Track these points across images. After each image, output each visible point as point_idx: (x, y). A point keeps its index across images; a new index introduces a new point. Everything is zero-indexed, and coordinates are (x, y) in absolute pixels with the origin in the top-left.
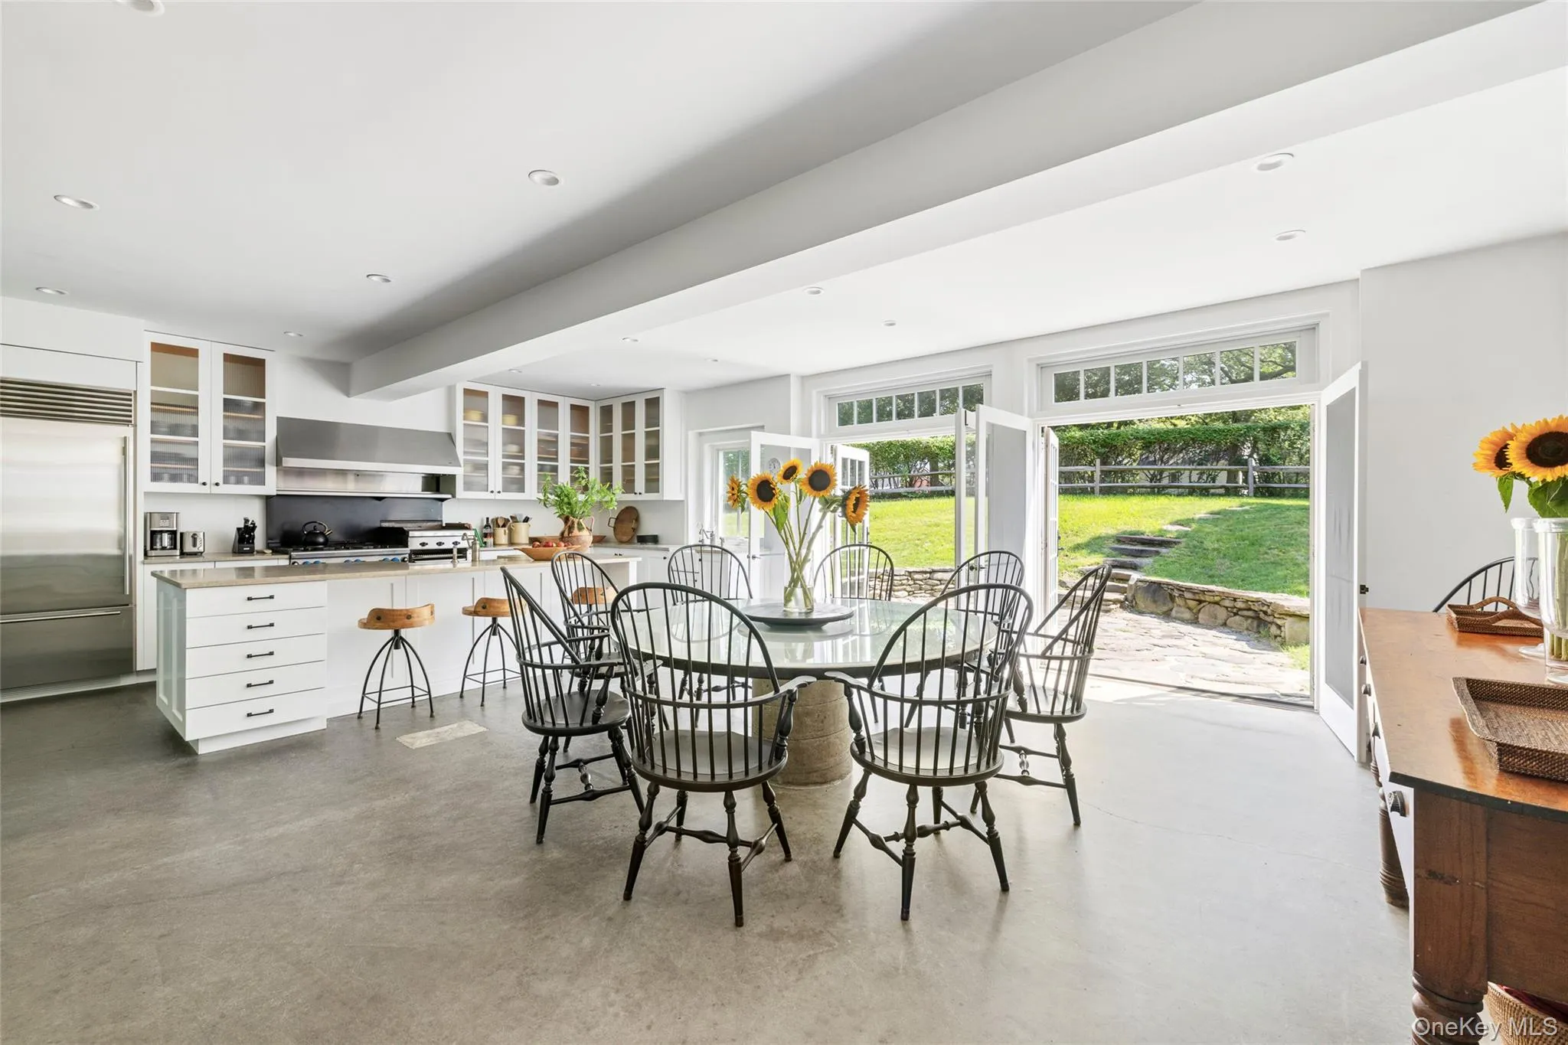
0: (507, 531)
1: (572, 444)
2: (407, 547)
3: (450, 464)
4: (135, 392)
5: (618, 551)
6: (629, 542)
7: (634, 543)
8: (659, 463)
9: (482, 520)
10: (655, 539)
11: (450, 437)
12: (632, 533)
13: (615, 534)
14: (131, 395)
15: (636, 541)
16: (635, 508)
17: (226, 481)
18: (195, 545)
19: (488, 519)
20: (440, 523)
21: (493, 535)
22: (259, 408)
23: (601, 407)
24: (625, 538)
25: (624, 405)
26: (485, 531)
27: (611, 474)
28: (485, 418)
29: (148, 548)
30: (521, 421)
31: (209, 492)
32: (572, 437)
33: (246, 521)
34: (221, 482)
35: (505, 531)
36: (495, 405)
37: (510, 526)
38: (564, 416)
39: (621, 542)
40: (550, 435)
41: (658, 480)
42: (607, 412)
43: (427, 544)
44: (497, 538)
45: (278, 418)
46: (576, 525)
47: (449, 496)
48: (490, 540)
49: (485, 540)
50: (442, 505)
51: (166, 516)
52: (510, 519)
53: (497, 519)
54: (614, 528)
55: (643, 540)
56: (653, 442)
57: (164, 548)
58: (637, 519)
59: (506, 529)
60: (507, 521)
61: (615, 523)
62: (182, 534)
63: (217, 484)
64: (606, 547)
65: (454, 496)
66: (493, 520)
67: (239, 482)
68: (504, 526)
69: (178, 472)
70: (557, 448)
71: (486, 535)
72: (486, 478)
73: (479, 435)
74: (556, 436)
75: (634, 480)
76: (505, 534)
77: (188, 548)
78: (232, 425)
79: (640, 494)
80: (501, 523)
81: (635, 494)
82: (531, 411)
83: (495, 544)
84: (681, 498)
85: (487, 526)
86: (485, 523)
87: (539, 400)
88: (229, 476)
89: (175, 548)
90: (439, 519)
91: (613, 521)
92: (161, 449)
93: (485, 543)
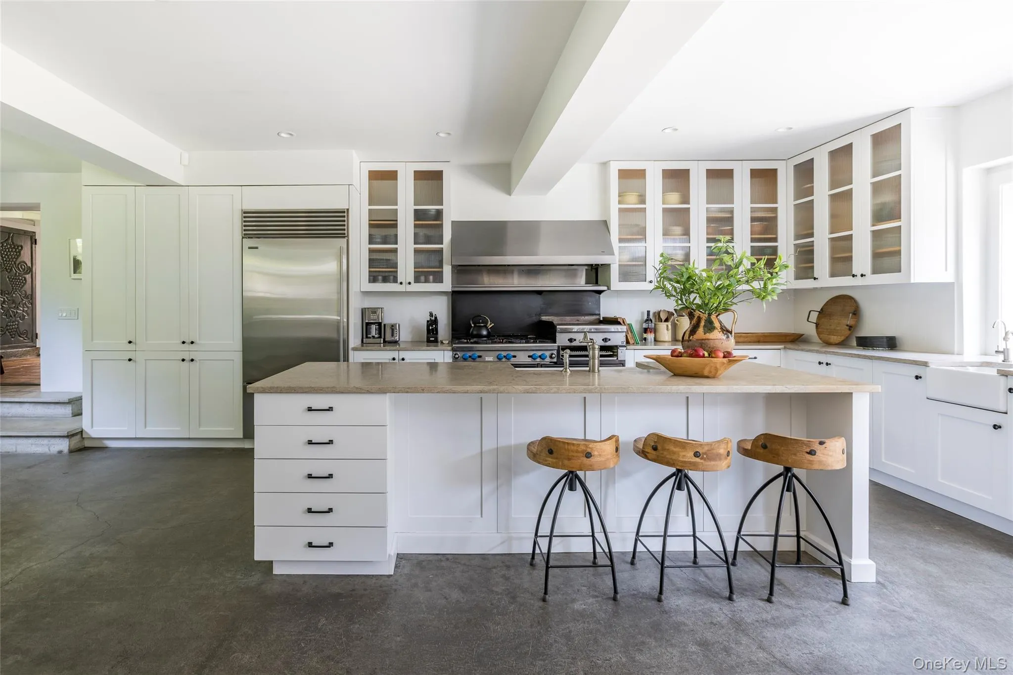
0: (670, 327)
1: (753, 219)
2: (555, 342)
3: (603, 253)
4: (348, 210)
5: (824, 358)
6: (843, 344)
7: (851, 347)
8: (900, 227)
9: (643, 313)
10: (891, 343)
11: (605, 224)
12: (848, 332)
13: (818, 333)
14: (344, 212)
15: (854, 343)
16: (850, 298)
17: (417, 280)
18: (393, 335)
19: (648, 312)
20: (598, 317)
21: (655, 331)
22: (439, 214)
23: (795, 166)
24: (835, 339)
25: (833, 154)
26: (645, 326)
27: (811, 252)
28: (642, 200)
29: (364, 337)
30: (686, 199)
31: (404, 291)
32: (753, 210)
33: (431, 315)
34: (412, 281)
35: (667, 326)
36: (654, 184)
37: (674, 320)
38: (742, 186)
39: (828, 344)
40: (722, 210)
41: (898, 253)
42: (805, 171)
43: (575, 340)
44: (658, 334)
45: (452, 222)
46: (702, 323)
47: (605, 288)
48: (650, 336)
49: (645, 335)
50: (599, 297)
51: (374, 311)
52: (674, 312)
53: (659, 313)
54: (817, 325)
55: (865, 343)
56: (887, 198)
57: (374, 337)
58: (856, 312)
59: (669, 324)
60: (670, 314)
61: (818, 318)
62: (385, 325)
63: (410, 283)
64: (802, 350)
65: (609, 288)
66: (654, 313)
67: (427, 281)
68: (667, 320)
69: (387, 274)
70: (732, 225)
71: (646, 330)
72: (644, 267)
73: (635, 219)
74: (731, 211)
75: (851, 257)
76: (667, 329)
77: (388, 338)
78: (422, 232)
79: (862, 275)
80: (663, 317)
81: (854, 276)
82: (698, 185)
83: (656, 340)
84: (948, 277)
85: (648, 320)
86: (646, 317)
87: (708, 170)
88: (420, 276)
89: (380, 337)
90: (597, 312)
91: (814, 317)
92: (375, 256)
93: (645, 339)
